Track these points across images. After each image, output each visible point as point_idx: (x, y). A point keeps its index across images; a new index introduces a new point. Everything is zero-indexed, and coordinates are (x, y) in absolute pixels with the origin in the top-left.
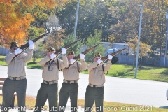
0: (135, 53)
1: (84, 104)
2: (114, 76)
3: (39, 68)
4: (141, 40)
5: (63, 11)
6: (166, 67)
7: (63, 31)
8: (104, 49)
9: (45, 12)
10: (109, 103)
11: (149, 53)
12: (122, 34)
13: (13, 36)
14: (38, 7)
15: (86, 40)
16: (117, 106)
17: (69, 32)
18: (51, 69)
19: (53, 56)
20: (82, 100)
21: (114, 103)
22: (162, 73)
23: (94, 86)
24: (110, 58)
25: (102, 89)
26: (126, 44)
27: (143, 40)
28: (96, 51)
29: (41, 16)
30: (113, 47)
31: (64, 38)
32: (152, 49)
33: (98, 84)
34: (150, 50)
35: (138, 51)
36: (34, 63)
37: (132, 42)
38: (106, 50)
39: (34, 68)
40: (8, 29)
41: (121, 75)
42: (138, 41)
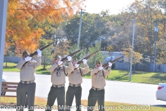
0: (129, 60)
1: (87, 104)
2: (112, 79)
3: (48, 73)
4: (134, 49)
5: (68, 25)
6: (155, 72)
7: (69, 42)
8: (103, 57)
9: (53, 26)
10: (108, 103)
11: (141, 60)
12: (118, 44)
13: (27, 47)
14: (47, 22)
15: (88, 50)
16: (115, 105)
17: (73, 43)
18: (59, 74)
19: (60, 63)
20: (85, 101)
21: (113, 103)
22: (152, 77)
23: (97, 89)
24: (110, 65)
25: (103, 91)
26: (122, 53)
27: (136, 49)
28: (96, 59)
29: (49, 30)
30: (110, 55)
31: (69, 48)
32: (144, 56)
33: (100, 88)
34: (141, 58)
35: (131, 59)
36: (44, 69)
37: (127, 51)
38: (105, 58)
39: (44, 73)
40: (23, 42)
41: (118, 79)
42: (131, 50)
